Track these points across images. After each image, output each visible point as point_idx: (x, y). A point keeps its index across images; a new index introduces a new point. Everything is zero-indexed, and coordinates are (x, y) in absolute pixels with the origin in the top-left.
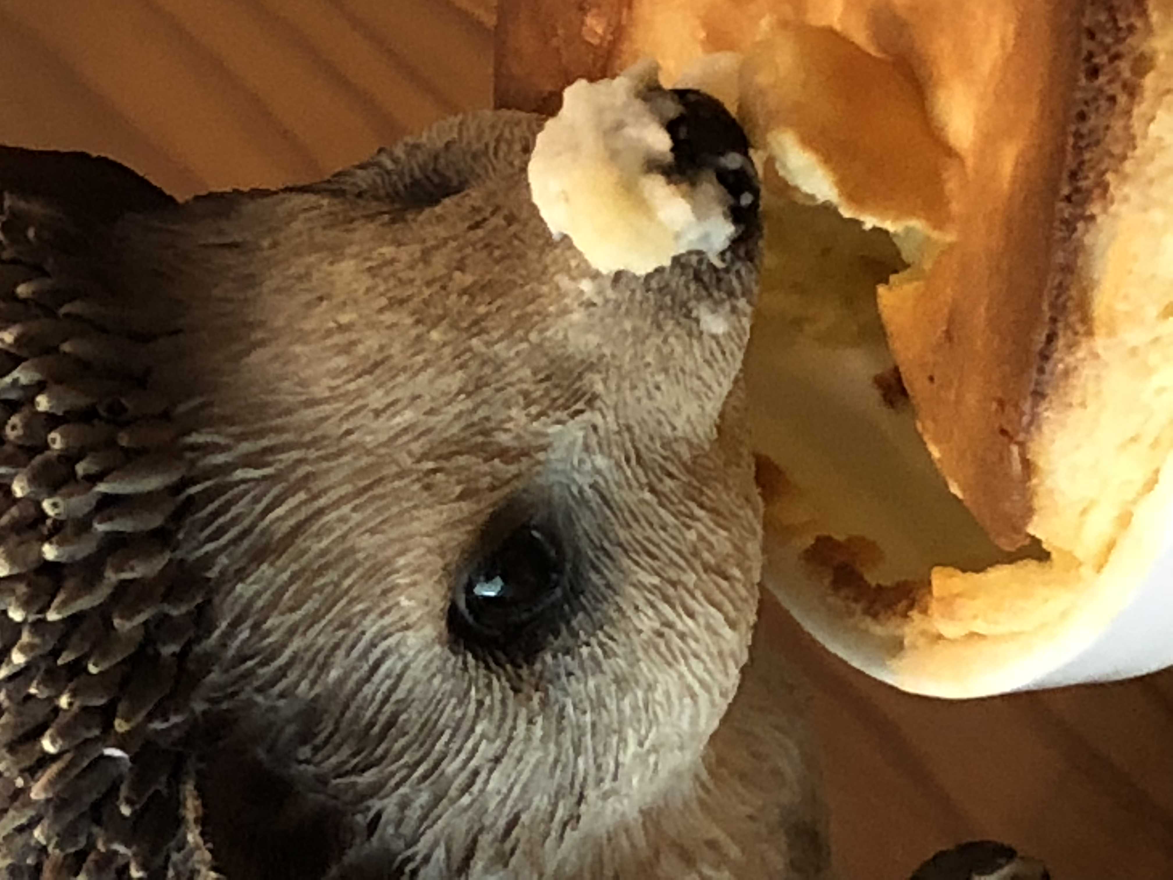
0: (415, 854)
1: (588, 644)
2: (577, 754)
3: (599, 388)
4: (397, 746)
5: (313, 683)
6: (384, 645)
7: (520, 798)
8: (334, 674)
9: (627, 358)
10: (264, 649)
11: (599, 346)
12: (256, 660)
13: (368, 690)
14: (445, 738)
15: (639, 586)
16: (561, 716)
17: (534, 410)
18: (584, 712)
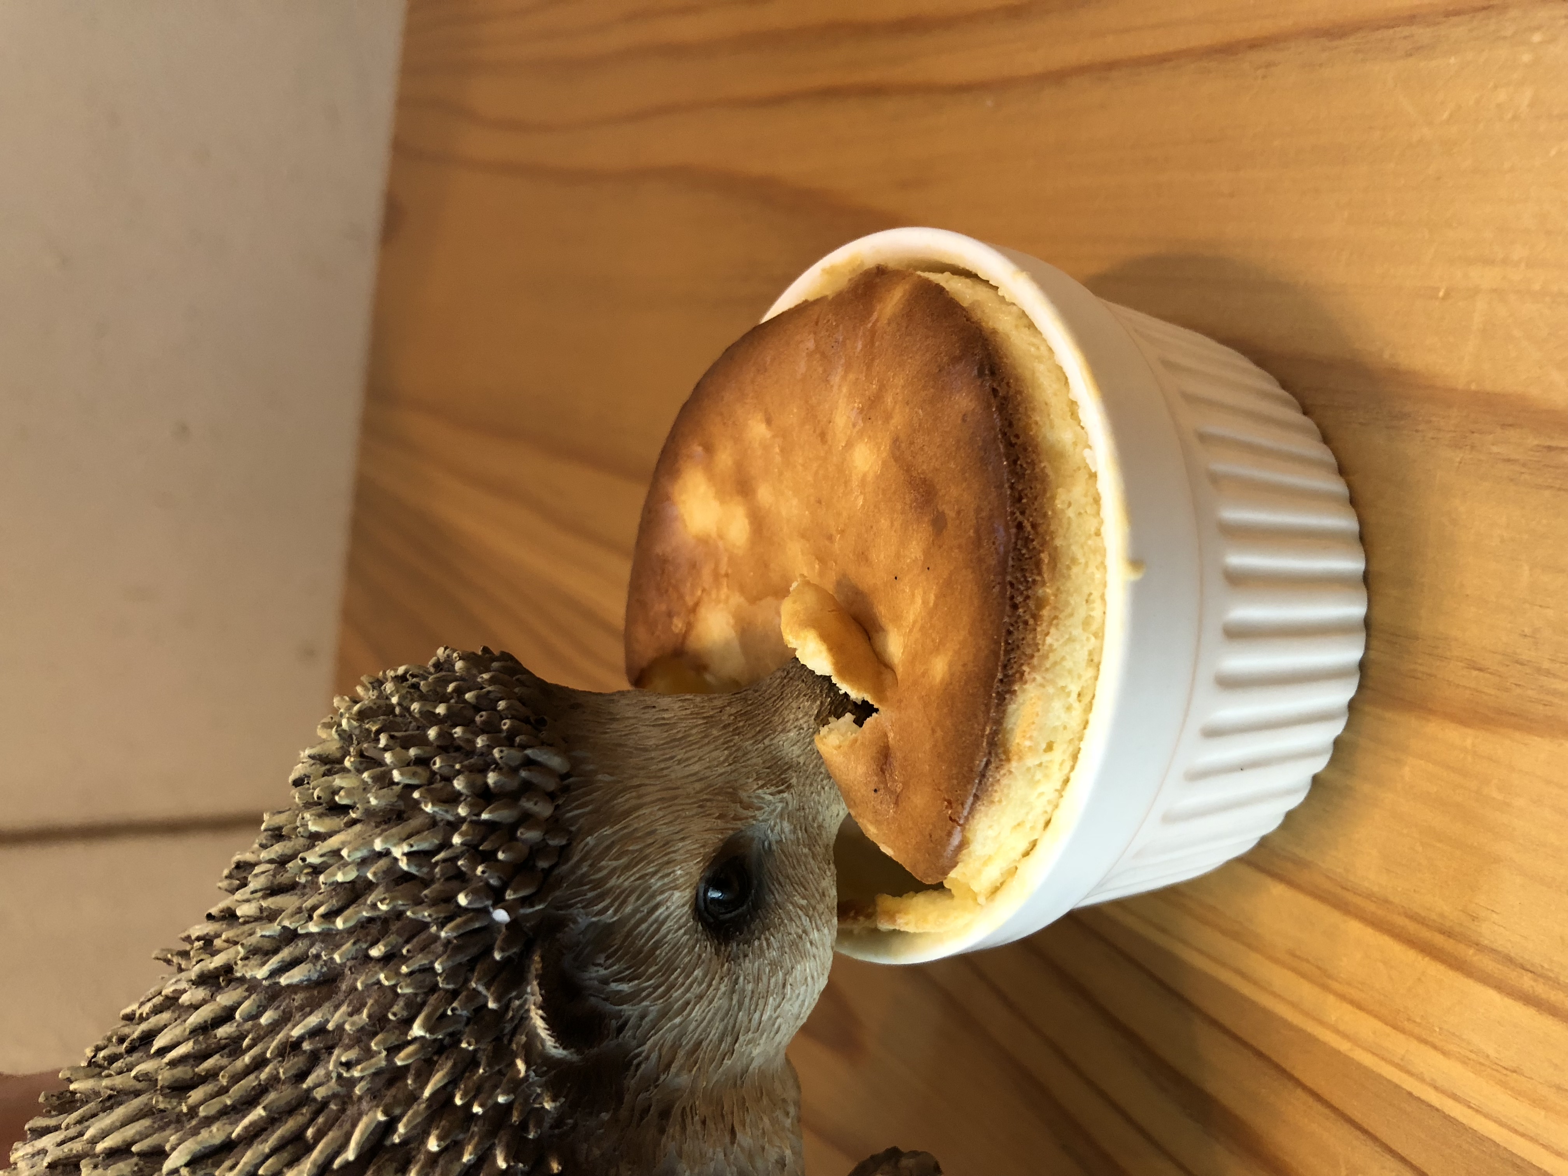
0: (641, 1053)
1: (759, 939)
2: (740, 1010)
3: (794, 781)
4: (651, 970)
5: (616, 912)
6: (659, 898)
7: (704, 1030)
8: (628, 909)
9: (811, 766)
10: (594, 880)
11: (799, 756)
12: (588, 887)
13: (644, 926)
14: (676, 974)
15: (795, 905)
16: (736, 982)
17: (760, 783)
18: (749, 982)
